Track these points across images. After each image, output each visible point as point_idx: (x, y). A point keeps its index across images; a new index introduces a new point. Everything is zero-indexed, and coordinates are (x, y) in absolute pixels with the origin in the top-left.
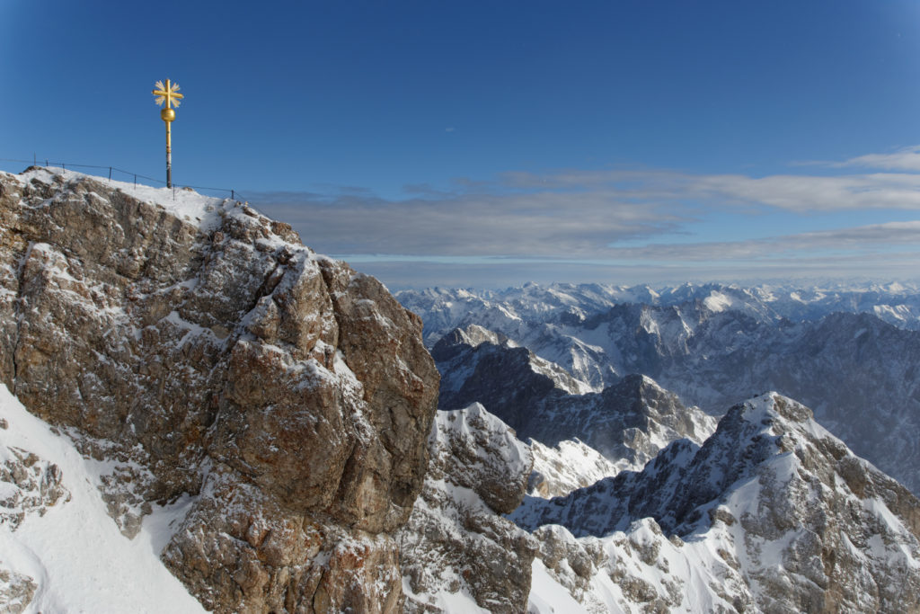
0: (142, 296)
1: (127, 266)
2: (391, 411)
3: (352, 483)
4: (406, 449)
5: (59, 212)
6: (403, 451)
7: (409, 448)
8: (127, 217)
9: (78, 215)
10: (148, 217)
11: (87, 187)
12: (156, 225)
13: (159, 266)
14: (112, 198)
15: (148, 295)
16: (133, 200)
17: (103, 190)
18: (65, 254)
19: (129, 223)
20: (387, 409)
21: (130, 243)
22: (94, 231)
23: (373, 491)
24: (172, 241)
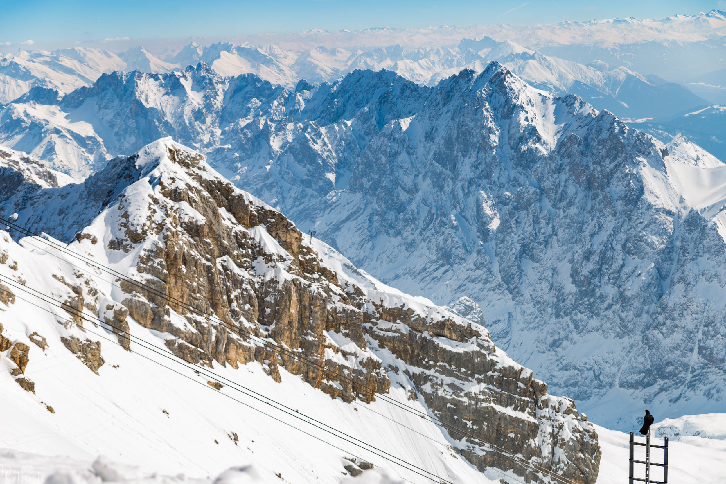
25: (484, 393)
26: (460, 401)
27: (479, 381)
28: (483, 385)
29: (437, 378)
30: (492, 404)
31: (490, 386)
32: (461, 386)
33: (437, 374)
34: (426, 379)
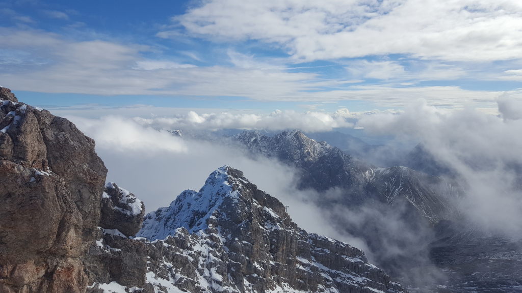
2: (79, 191)
3: (64, 232)
4: (89, 210)
6: (88, 212)
7: (91, 209)
20: (77, 191)
23: (75, 235)
25: (363, 281)
26: (354, 286)
27: (361, 276)
28: (364, 278)
29: (343, 275)
30: (368, 287)
31: (367, 279)
32: (353, 279)
33: (342, 273)
34: (338, 275)
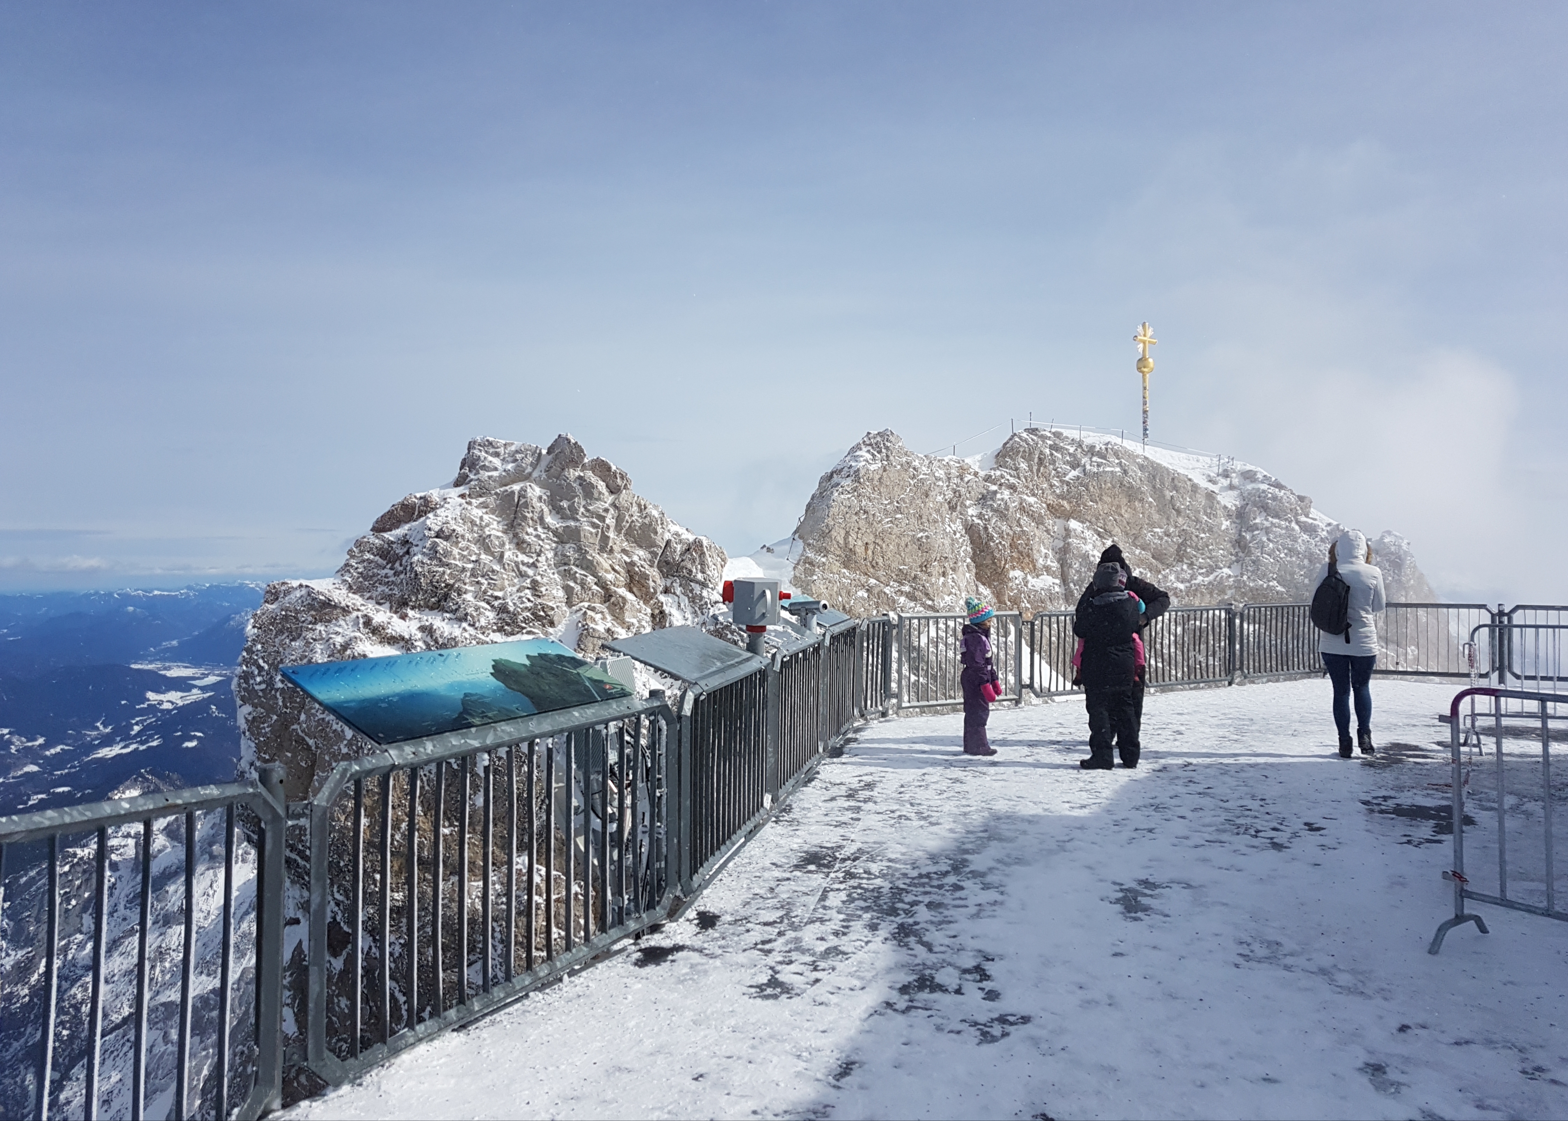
0: (1181, 586)
1: (1165, 549)
5: (1094, 483)
8: (1161, 491)
9: (1114, 487)
10: (1182, 490)
11: (1116, 455)
12: (1188, 499)
13: (1197, 549)
14: (1141, 467)
15: (1188, 584)
16: (1167, 469)
17: (1131, 456)
18: (1099, 534)
19: (1164, 496)
21: (1165, 521)
22: (1130, 507)
24: (1205, 518)
